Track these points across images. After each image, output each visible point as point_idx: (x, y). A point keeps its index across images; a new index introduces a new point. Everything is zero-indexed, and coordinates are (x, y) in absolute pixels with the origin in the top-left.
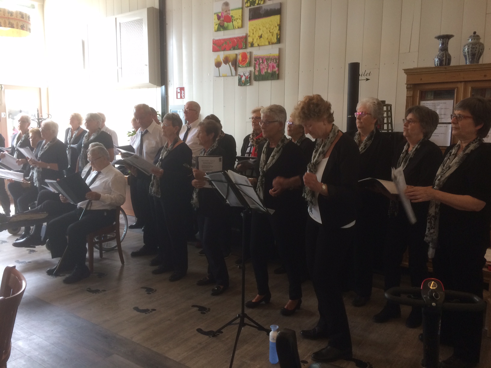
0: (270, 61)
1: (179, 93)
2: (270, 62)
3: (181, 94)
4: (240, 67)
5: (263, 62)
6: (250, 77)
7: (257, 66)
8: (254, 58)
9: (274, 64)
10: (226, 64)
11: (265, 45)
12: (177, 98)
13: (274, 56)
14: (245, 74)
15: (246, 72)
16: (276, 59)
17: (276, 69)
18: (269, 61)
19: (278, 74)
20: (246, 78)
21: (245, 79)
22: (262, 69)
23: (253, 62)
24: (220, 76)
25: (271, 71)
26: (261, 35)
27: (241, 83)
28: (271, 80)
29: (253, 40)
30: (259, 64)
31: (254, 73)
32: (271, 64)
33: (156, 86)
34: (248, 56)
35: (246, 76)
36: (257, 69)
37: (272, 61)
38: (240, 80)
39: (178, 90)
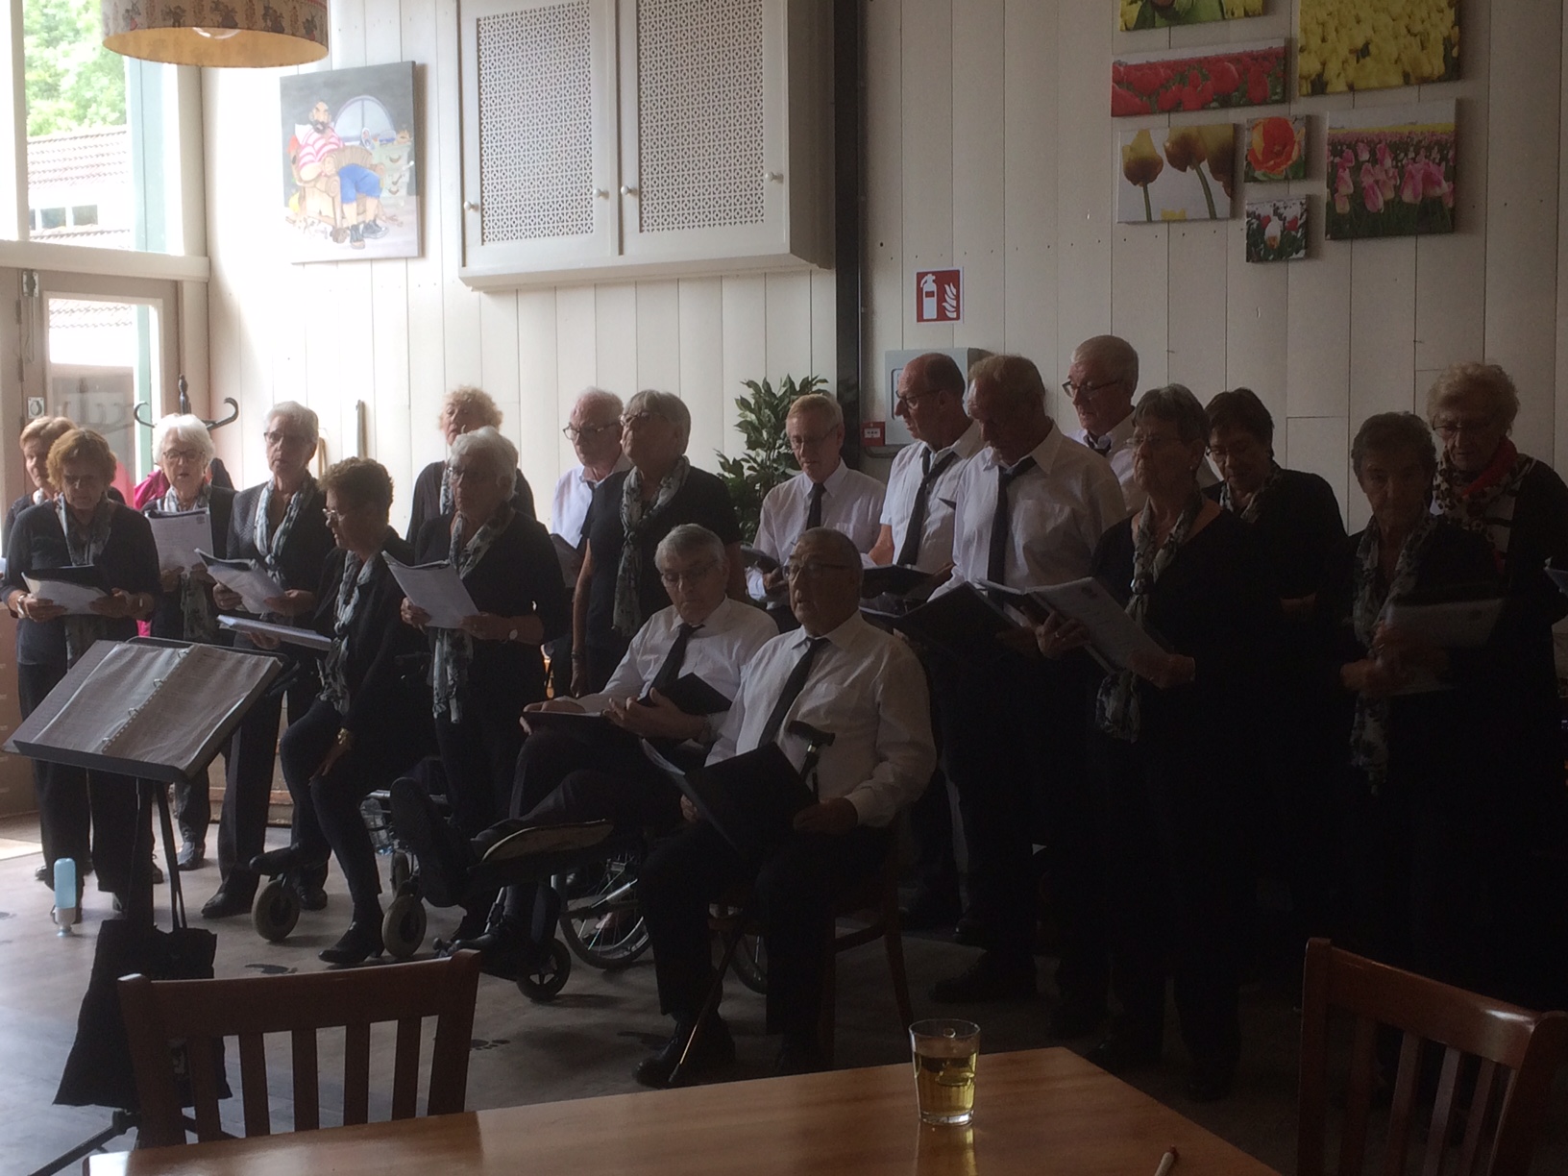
0: (1411, 155)
1: (930, 294)
2: (1414, 159)
3: (941, 299)
4: (1255, 180)
5: (1375, 160)
6: (1306, 225)
7: (1346, 175)
8: (1326, 137)
9: (1433, 168)
10: (1185, 170)
11: (1385, 87)
12: (920, 318)
13: (1433, 134)
14: (1282, 211)
15: (1289, 204)
16: (1442, 147)
17: (1445, 187)
18: (1406, 155)
19: (1453, 209)
20: (1288, 227)
21: (1282, 232)
22: (1372, 187)
23: (1324, 158)
24: (1149, 220)
25: (1416, 196)
26: (1367, 45)
27: (1258, 249)
28: (1416, 232)
29: (1324, 64)
30: (1357, 169)
31: (1331, 206)
32: (1418, 169)
33: (815, 267)
34: (1299, 134)
35: (1289, 219)
36: (1346, 189)
37: (1422, 152)
38: (1255, 236)
39: (926, 282)
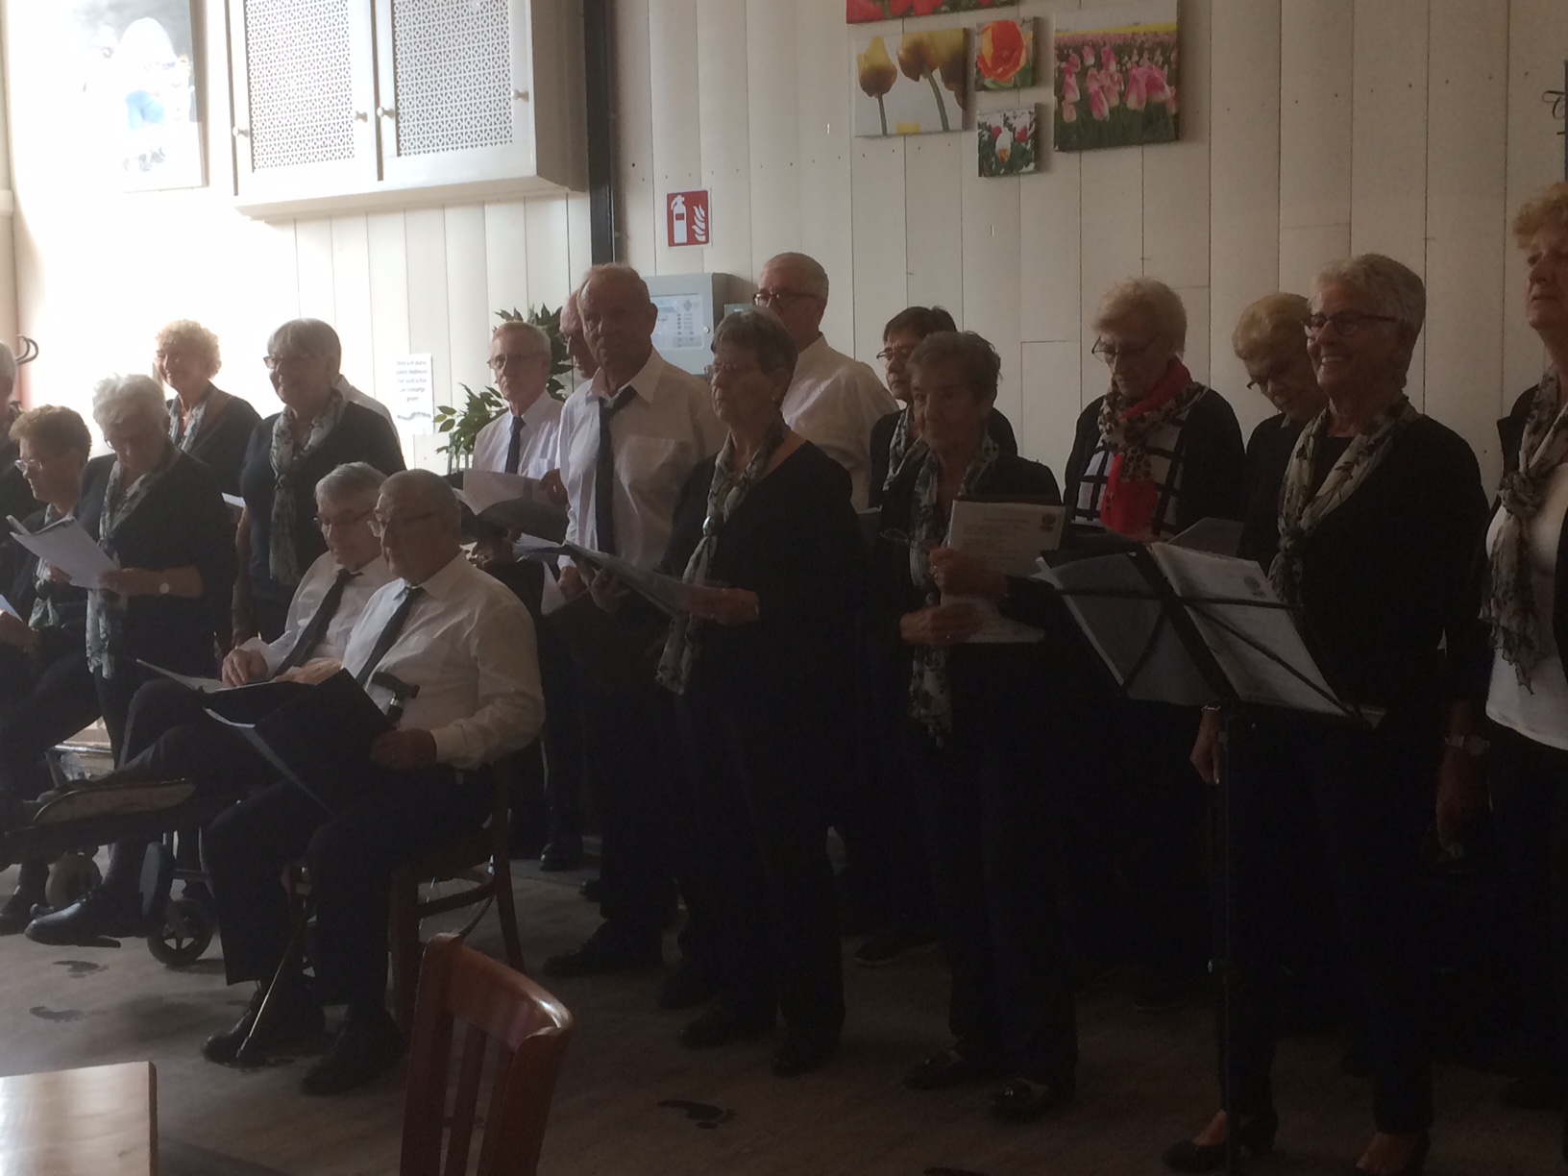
0: (1135, 58)
1: (680, 217)
2: (1137, 63)
3: (691, 222)
4: (985, 88)
5: (1100, 65)
6: (1037, 137)
7: (1072, 81)
8: (1053, 40)
9: (1157, 74)
10: (917, 79)
12: (671, 242)
13: (1156, 34)
14: (1011, 121)
15: (1019, 113)
16: (1163, 47)
17: (1168, 91)
18: (1130, 58)
19: (1177, 117)
20: (1017, 140)
21: (1012, 144)
22: (1097, 93)
23: (1051, 64)
24: (885, 134)
25: (1139, 102)
27: (990, 164)
28: (1142, 142)
30: (1083, 75)
31: (1059, 114)
32: (1140, 73)
33: (567, 189)
34: (1027, 37)
35: (1018, 130)
36: (1073, 96)
37: (1146, 55)
38: (986, 149)
39: (676, 204)
